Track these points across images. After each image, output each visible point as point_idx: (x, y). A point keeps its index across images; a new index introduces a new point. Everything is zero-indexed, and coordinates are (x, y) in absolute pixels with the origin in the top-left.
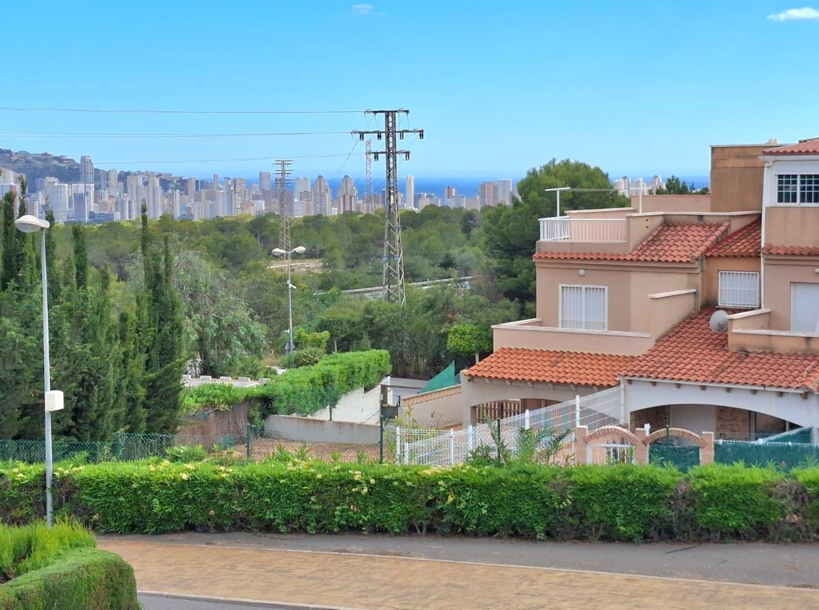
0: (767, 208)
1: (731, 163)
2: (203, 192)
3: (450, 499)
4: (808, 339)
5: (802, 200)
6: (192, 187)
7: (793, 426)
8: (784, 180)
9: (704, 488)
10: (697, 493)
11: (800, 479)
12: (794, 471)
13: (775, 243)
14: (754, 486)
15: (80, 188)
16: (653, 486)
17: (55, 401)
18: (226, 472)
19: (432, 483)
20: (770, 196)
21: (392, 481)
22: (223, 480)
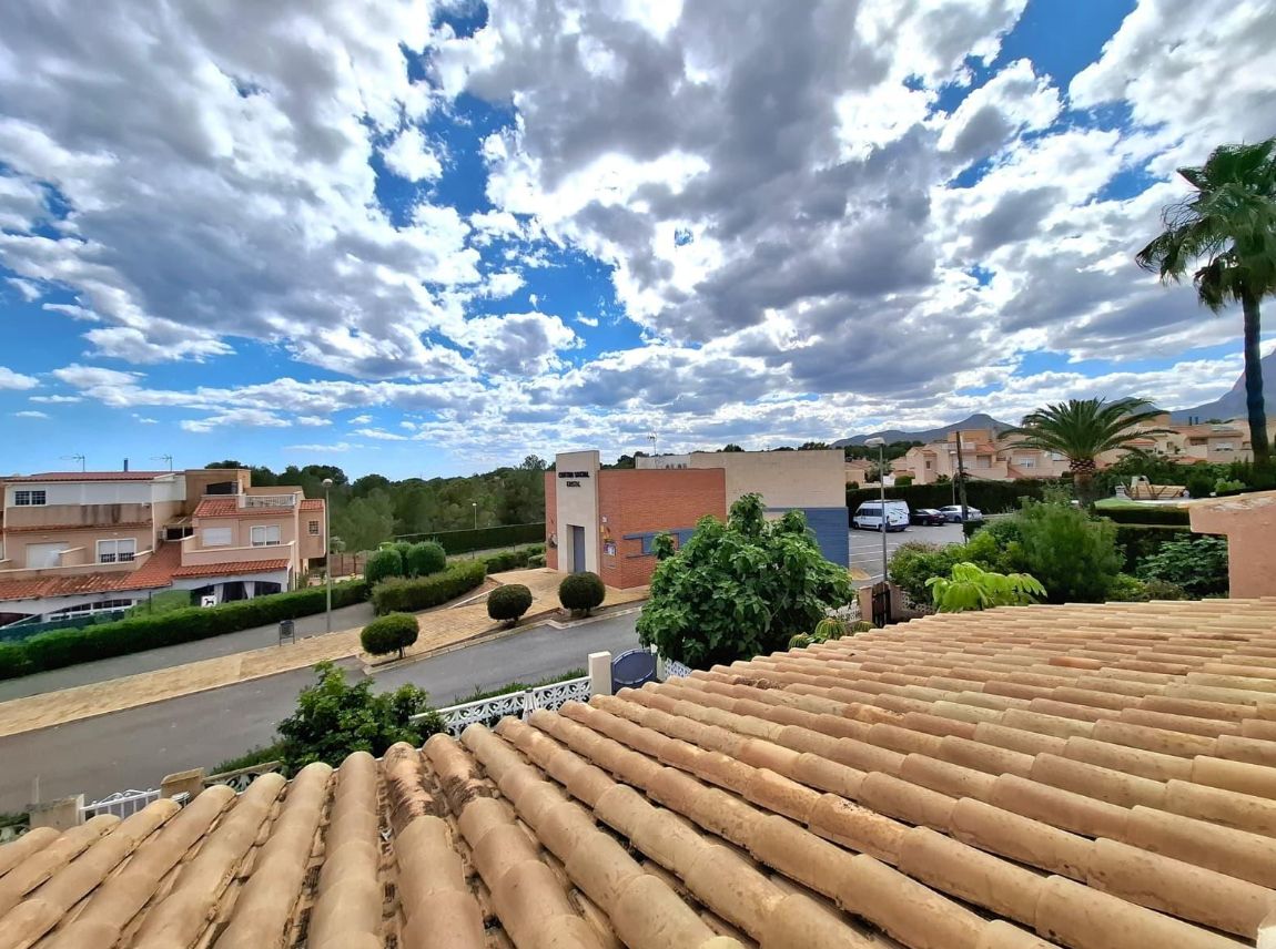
4: (39, 571)
5: (34, 503)
7: (28, 616)
12: (27, 638)
13: (13, 525)
20: (9, 502)
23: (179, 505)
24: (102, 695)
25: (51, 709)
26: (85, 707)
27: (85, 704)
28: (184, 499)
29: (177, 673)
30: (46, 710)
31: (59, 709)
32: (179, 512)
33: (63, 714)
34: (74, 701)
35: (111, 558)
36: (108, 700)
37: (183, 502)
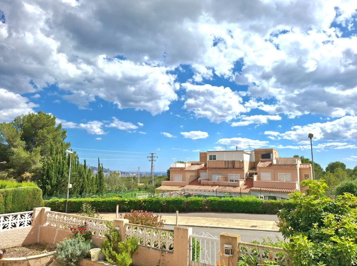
0: (208, 161)
1: (203, 155)
2: (128, 174)
3: (143, 204)
5: (213, 159)
6: (126, 173)
8: (211, 156)
9: (190, 201)
10: (189, 202)
11: (208, 199)
13: (209, 167)
14: (199, 200)
15: (107, 173)
16: (181, 201)
17: (70, 186)
18: (101, 200)
19: (140, 201)
20: (208, 159)
21: (133, 201)
22: (100, 201)
23: (253, 164)
24: (223, 222)
25: (209, 222)
26: (218, 224)
27: (218, 223)
28: (254, 161)
29: (248, 221)
30: (207, 222)
31: (211, 222)
32: (253, 166)
33: (211, 224)
34: (215, 221)
35: (233, 181)
36: (225, 224)
37: (254, 163)
